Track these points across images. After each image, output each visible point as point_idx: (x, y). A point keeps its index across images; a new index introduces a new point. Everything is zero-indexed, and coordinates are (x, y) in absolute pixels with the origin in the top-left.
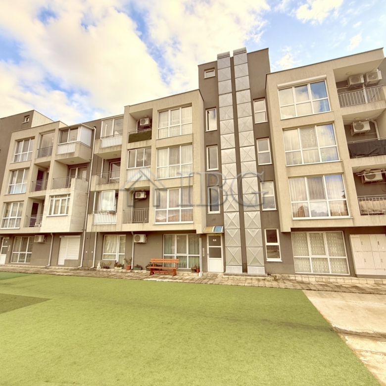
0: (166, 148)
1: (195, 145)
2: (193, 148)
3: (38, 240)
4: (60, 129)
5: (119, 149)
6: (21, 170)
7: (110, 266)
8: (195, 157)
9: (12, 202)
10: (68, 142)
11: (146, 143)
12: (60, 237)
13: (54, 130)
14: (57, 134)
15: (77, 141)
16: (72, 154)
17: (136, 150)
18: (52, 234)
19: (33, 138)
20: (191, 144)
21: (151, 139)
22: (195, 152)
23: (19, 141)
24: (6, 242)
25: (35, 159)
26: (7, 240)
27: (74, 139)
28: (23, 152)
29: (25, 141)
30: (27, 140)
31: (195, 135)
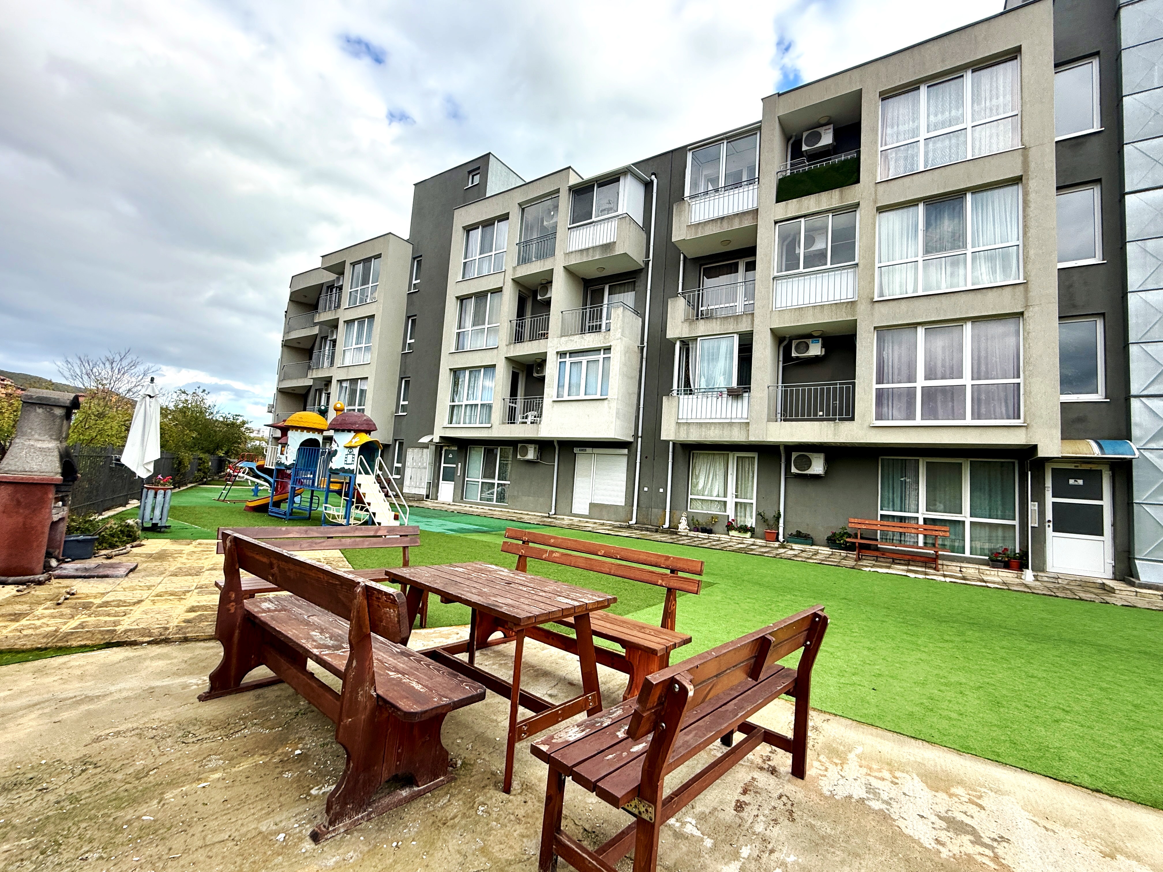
0: (913, 203)
1: (1033, 184)
2: (1026, 194)
3: (526, 454)
4: (570, 188)
5: (747, 223)
6: (481, 296)
7: (715, 528)
8: (1032, 223)
9: (465, 369)
10: (594, 219)
11: (841, 198)
12: (576, 450)
13: (558, 191)
14: (565, 202)
15: (620, 212)
16: (608, 247)
17: (803, 220)
18: (556, 444)
19: (505, 217)
20: (1017, 181)
21: (858, 181)
22: (1032, 205)
23: (468, 229)
24: (451, 456)
25: (514, 268)
26: (452, 452)
27: (609, 210)
28: (481, 254)
29: (483, 227)
30: (488, 224)
31: (1033, 153)
